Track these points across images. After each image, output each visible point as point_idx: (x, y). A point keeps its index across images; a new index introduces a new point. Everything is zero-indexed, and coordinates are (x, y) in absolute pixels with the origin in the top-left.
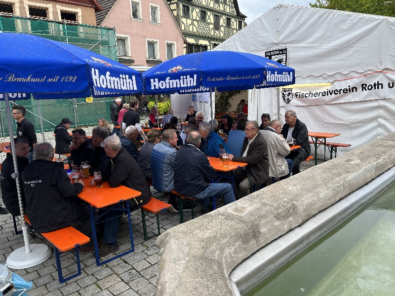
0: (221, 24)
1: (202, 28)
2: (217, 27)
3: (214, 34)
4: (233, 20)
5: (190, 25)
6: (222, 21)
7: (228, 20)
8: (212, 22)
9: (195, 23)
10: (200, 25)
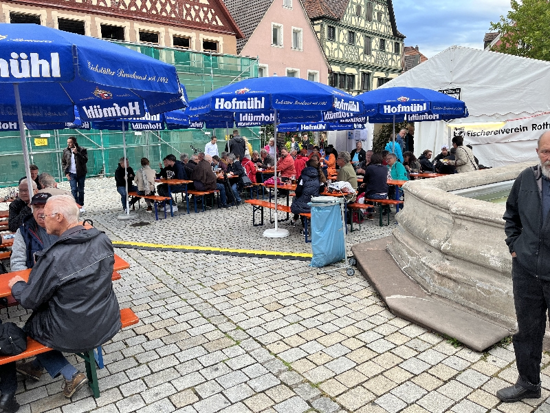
0: (373, 47)
1: (349, 53)
2: (367, 51)
3: (364, 59)
4: (388, 42)
6: (375, 44)
7: (383, 42)
8: (363, 45)
9: (342, 47)
10: (347, 49)
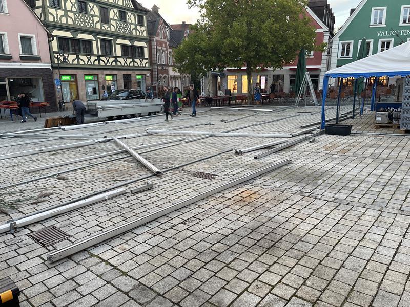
0: (111, 17)
1: (82, 20)
2: (105, 19)
3: (101, 27)
4: (129, 14)
5: (62, 16)
6: (113, 14)
7: (122, 14)
8: (97, 13)
9: (71, 14)
10: (78, 17)
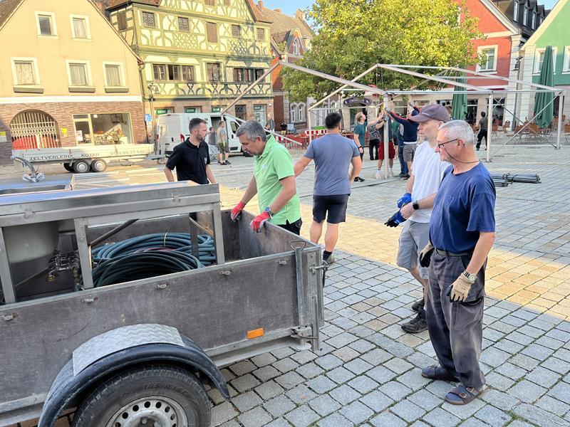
0: (221, 34)
1: (182, 41)
2: (212, 37)
3: (207, 48)
4: (245, 28)
5: (158, 38)
6: (224, 30)
7: (236, 28)
8: (203, 31)
9: (169, 35)
10: (178, 38)
